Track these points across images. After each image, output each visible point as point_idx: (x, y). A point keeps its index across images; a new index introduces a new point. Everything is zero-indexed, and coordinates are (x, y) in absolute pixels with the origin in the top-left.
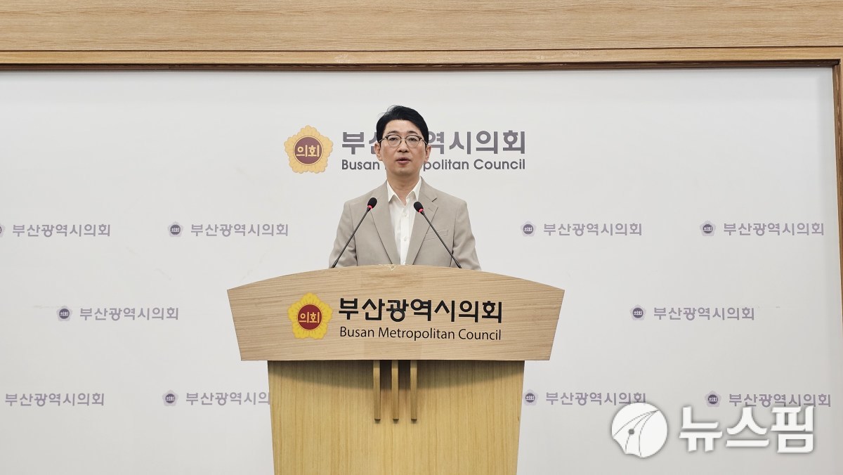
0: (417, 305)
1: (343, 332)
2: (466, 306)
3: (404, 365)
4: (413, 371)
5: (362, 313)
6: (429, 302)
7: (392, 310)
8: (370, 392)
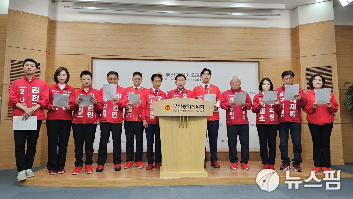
0: (188, 106)
1: (174, 111)
2: (197, 106)
3: (186, 117)
4: (187, 118)
5: (178, 107)
6: (190, 105)
7: (184, 106)
8: (179, 122)
